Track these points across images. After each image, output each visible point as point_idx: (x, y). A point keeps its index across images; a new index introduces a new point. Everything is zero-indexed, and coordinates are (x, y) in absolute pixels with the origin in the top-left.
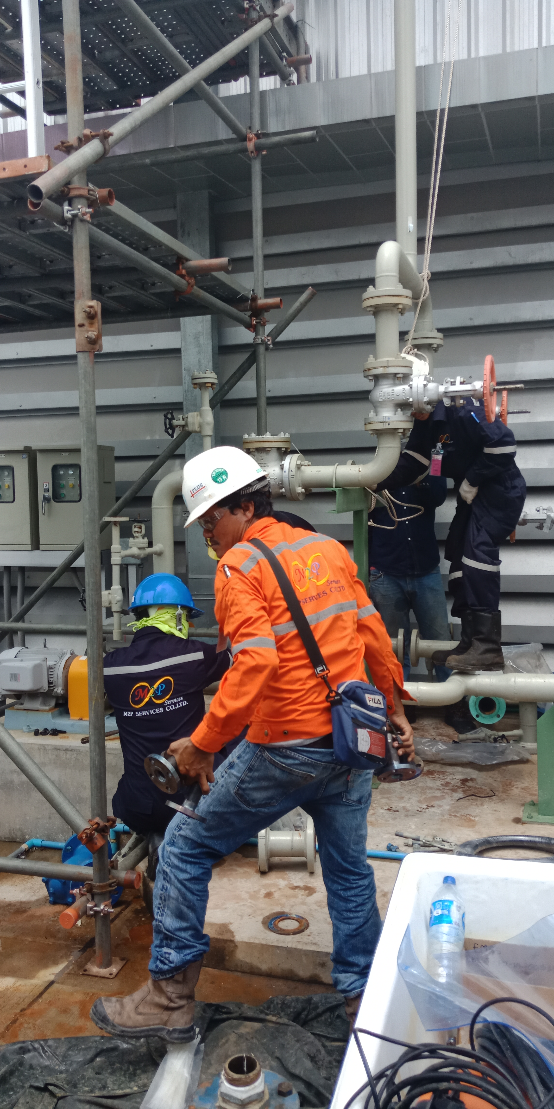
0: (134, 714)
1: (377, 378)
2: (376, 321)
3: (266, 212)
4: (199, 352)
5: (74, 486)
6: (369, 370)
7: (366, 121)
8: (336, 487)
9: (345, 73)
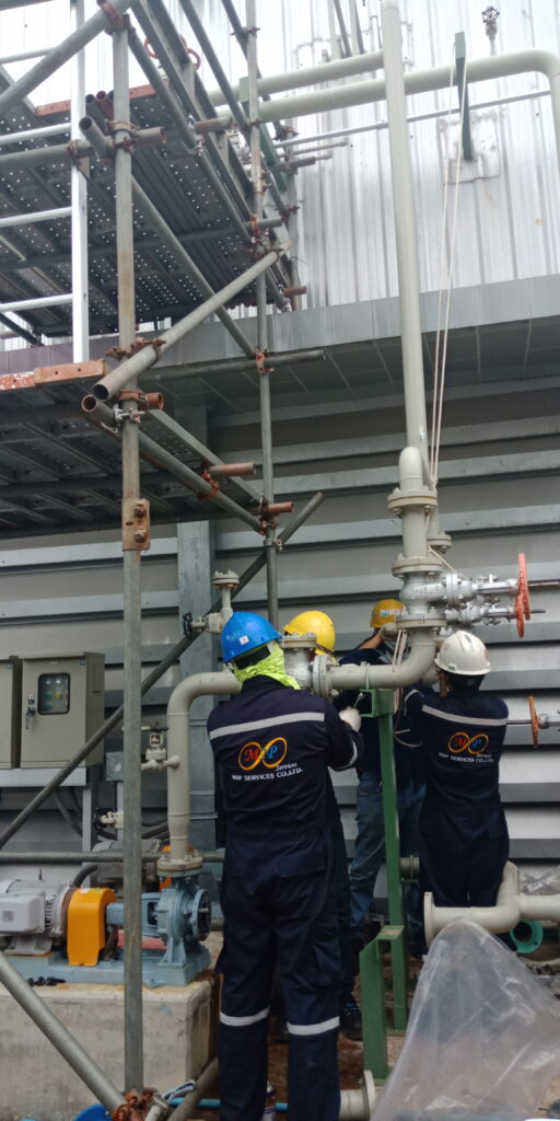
0: (243, 778)
1: (407, 577)
2: (403, 522)
3: (274, 424)
4: (196, 557)
5: (61, 697)
6: (399, 568)
7: (369, 342)
8: (370, 688)
9: (334, 302)
